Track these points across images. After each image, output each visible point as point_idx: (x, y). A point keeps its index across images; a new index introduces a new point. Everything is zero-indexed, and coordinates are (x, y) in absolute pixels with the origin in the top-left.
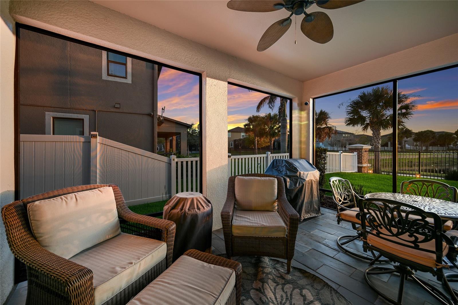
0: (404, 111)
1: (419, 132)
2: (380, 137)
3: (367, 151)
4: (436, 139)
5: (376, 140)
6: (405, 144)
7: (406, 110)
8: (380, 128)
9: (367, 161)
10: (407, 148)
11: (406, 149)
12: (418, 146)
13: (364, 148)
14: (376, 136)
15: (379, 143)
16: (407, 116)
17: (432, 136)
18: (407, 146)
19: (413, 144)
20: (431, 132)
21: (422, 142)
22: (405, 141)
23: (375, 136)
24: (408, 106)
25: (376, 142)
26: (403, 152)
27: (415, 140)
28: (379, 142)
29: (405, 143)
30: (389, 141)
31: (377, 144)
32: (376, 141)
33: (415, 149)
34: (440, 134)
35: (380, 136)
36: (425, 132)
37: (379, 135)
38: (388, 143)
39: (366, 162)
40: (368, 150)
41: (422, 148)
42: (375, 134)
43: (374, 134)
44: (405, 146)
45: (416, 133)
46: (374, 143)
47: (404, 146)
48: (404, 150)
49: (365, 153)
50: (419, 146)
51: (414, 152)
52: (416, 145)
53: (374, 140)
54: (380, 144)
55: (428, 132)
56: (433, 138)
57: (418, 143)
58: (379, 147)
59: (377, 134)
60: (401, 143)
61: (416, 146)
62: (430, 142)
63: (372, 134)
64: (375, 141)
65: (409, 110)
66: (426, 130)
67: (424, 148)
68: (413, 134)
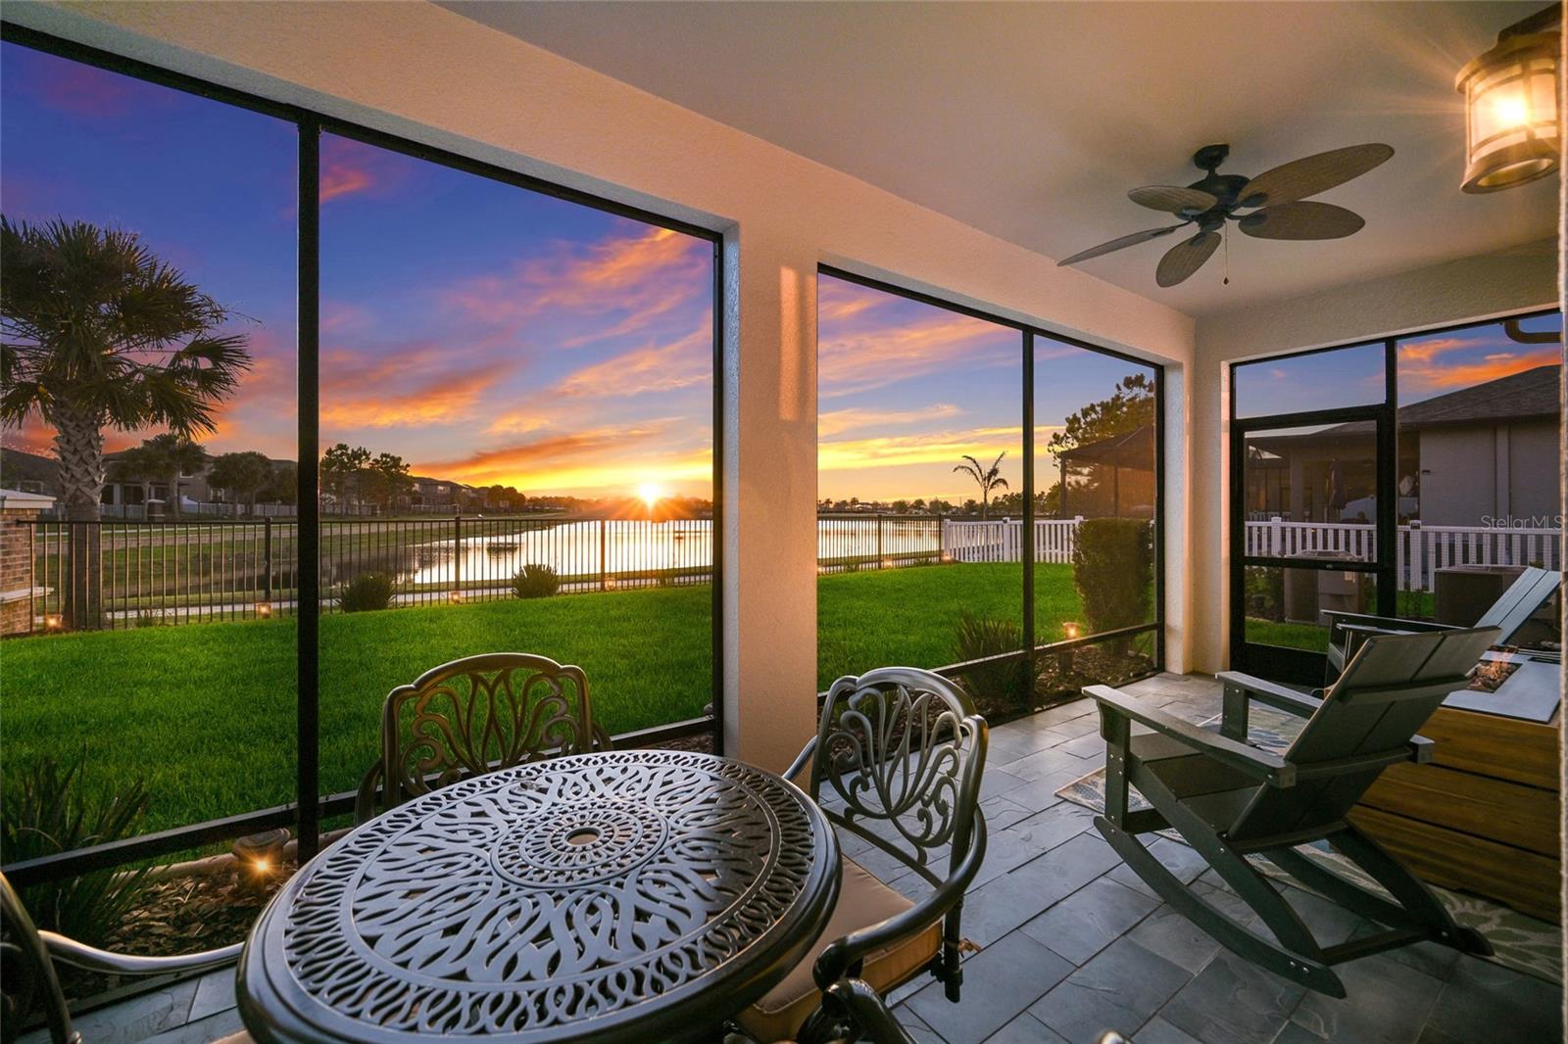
0: (205, 364)
1: (227, 456)
2: (100, 459)
3: (30, 523)
4: (273, 480)
5: (78, 472)
6: (179, 493)
7: (215, 363)
8: (104, 415)
9: (27, 571)
10: (184, 510)
11: (183, 513)
12: (222, 502)
13: (7, 505)
14: (76, 449)
15: (95, 484)
16: (214, 386)
17: (264, 473)
18: (185, 500)
19: (207, 494)
20: (262, 459)
21: (234, 489)
22: (180, 485)
23: (71, 449)
24: (219, 347)
25: (78, 480)
26: (173, 523)
27: (215, 481)
28: (93, 480)
29: (178, 490)
30: (118, 479)
31: (86, 490)
32: (79, 476)
33: (214, 512)
34: (283, 467)
35: (97, 453)
36: (244, 456)
37: (92, 447)
38: (112, 486)
39: (21, 579)
40: (34, 518)
41: (235, 509)
42: (73, 440)
43: (68, 441)
44: (178, 502)
45: (218, 460)
46: (67, 485)
47: (176, 501)
48: (177, 515)
49: (15, 532)
50: (226, 503)
51: (216, 524)
52: (215, 496)
53: (67, 469)
54: (99, 488)
55: (253, 458)
56: (266, 476)
57: (221, 493)
58: (93, 503)
59: (84, 441)
60: (162, 489)
61: (217, 500)
62: (257, 490)
63: (56, 439)
64: (72, 476)
65: (222, 364)
66: (246, 450)
67: (240, 509)
68: (209, 462)
